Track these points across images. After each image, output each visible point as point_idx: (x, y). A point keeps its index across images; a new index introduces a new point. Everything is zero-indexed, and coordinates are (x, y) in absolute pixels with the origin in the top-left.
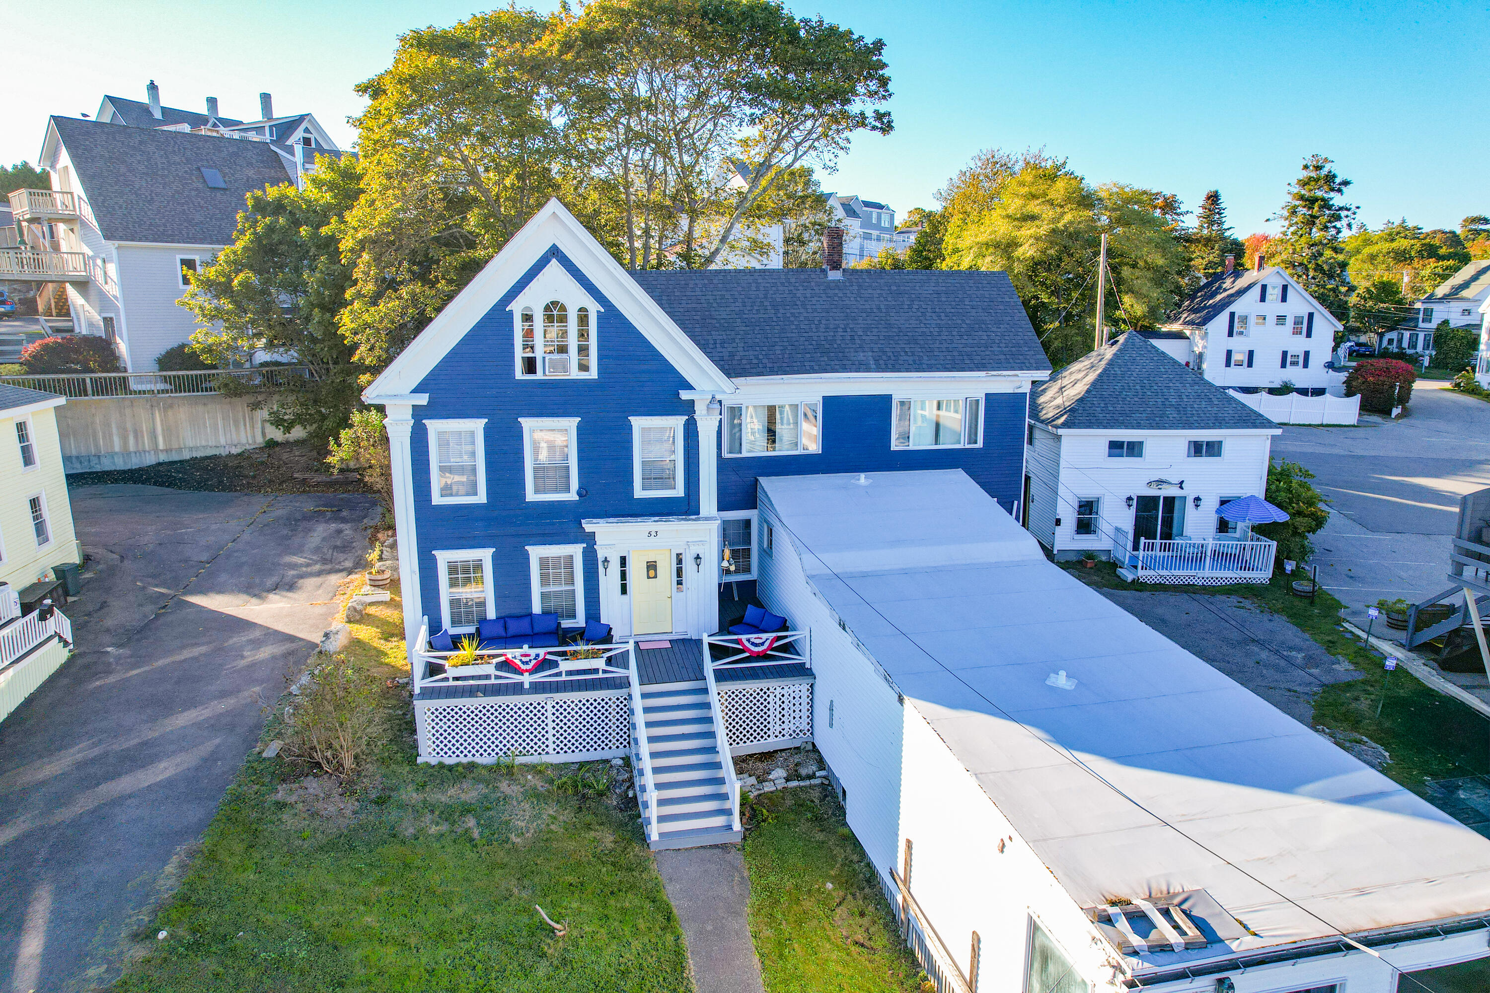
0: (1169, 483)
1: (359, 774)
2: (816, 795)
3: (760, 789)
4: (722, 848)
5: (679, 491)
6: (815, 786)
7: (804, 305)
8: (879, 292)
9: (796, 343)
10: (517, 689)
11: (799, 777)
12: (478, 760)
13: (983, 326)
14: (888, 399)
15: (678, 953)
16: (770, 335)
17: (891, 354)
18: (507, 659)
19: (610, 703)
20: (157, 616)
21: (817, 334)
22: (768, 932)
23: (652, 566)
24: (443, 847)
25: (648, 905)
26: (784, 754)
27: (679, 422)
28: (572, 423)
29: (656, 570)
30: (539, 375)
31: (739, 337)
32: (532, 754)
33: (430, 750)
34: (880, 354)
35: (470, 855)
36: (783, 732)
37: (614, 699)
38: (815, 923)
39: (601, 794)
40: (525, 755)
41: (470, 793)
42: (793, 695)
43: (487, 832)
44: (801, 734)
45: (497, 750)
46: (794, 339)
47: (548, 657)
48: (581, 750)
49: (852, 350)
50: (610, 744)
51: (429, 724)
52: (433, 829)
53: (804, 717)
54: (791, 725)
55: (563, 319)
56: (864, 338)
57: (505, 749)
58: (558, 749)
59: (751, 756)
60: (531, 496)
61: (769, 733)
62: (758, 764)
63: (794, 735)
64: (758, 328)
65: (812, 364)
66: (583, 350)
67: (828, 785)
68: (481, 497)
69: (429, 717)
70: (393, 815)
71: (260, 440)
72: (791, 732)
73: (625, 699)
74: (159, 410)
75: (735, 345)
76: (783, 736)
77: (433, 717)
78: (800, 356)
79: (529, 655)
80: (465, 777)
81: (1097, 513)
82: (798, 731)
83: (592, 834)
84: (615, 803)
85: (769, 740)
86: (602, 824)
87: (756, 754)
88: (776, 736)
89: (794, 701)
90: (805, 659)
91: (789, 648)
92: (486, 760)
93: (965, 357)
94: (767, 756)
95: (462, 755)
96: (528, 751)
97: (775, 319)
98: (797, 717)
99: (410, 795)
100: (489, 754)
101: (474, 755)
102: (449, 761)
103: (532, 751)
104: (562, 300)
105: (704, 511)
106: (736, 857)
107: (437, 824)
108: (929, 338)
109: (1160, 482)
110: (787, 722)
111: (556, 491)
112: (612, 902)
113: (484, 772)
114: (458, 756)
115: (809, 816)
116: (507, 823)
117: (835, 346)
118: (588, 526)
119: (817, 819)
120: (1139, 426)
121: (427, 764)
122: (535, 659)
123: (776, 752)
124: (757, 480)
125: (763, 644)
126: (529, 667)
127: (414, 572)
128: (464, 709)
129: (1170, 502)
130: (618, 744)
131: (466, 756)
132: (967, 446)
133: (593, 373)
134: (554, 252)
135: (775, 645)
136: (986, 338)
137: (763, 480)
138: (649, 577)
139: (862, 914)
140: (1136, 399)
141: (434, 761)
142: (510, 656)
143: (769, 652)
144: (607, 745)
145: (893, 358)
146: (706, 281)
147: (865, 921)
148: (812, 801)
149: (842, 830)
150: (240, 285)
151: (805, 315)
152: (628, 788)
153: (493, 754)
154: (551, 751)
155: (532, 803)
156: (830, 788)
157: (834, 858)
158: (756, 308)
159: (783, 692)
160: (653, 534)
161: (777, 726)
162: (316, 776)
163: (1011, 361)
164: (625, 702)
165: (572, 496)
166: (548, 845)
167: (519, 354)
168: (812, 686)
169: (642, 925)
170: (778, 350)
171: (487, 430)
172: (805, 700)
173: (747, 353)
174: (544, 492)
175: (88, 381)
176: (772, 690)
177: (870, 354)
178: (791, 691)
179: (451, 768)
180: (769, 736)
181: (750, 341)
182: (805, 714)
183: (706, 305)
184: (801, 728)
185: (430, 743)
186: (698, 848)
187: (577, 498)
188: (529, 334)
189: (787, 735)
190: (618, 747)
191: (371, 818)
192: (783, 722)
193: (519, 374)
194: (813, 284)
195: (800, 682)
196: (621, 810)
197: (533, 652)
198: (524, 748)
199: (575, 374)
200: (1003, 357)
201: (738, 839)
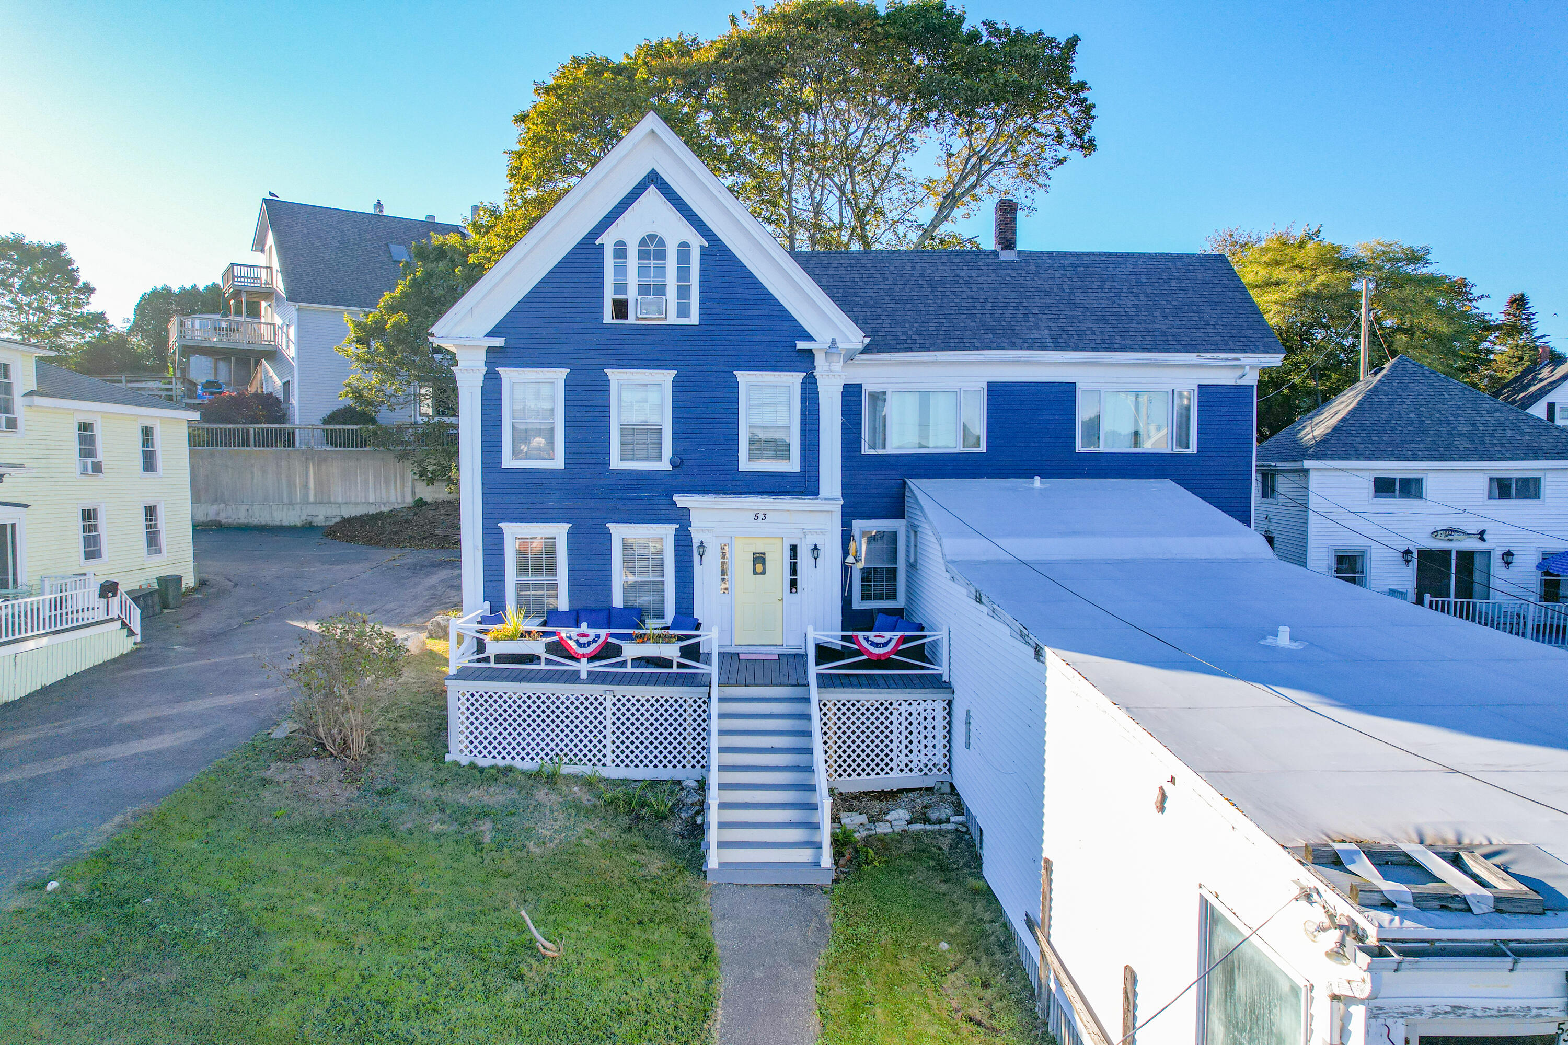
0: (1464, 533)
1: (370, 761)
2: (945, 842)
3: (869, 829)
4: (804, 889)
5: (794, 465)
6: (948, 831)
7: (967, 283)
8: (1062, 272)
9: (954, 321)
10: (573, 677)
11: (927, 820)
12: (518, 763)
13: (1194, 307)
14: (1070, 388)
15: (706, 1000)
16: (923, 312)
17: (1074, 333)
18: (562, 638)
19: (685, 706)
20: (241, 626)
21: (982, 312)
22: (841, 991)
23: (759, 559)
24: (440, 846)
25: (683, 941)
26: (910, 795)
27: (795, 379)
28: (666, 377)
29: (764, 564)
30: (631, 320)
31: (886, 313)
32: (585, 764)
33: (462, 747)
34: (1060, 332)
35: (470, 859)
36: (911, 765)
37: (690, 702)
38: (914, 986)
39: (664, 817)
40: (576, 764)
41: (496, 797)
42: (923, 714)
43: (500, 837)
44: (935, 770)
45: (542, 754)
46: (954, 316)
47: (610, 640)
48: (646, 766)
49: (1024, 328)
50: (684, 762)
51: (463, 713)
52: (437, 828)
53: (939, 746)
54: (921, 756)
55: (661, 255)
56: (1040, 316)
57: (552, 754)
58: (618, 761)
59: (866, 793)
60: (616, 463)
61: (891, 764)
62: (875, 802)
63: (926, 770)
64: (910, 305)
65: (972, 340)
66: (683, 292)
67: (966, 833)
68: (558, 462)
69: (463, 704)
70: (392, 807)
71: (409, 500)
72: (921, 765)
73: (704, 702)
74: (313, 464)
75: (880, 321)
76: (911, 770)
77: (468, 704)
78: (959, 332)
79: (586, 635)
80: (496, 780)
81: (1362, 572)
82: (930, 765)
83: (635, 856)
84: (677, 829)
85: (892, 774)
86: (653, 848)
87: (873, 792)
88: (902, 770)
89: (925, 723)
90: (942, 669)
91: (919, 653)
92: (527, 765)
93: (1170, 338)
94: (890, 796)
95: (499, 757)
96: (580, 760)
97: (931, 297)
98: (930, 745)
99: (425, 791)
100: (532, 759)
101: (513, 758)
102: (482, 762)
103: (585, 760)
104: (661, 233)
105: (824, 490)
106: (822, 903)
107: (443, 823)
108: (1123, 318)
109: (1451, 531)
110: (915, 751)
111: (647, 459)
112: (636, 932)
113: (522, 778)
114: (494, 757)
115: (932, 863)
116: (529, 830)
117: (1004, 324)
118: (681, 501)
119: (942, 868)
120: (1415, 458)
121: (456, 764)
122: (595, 641)
123: (900, 791)
124: (905, 483)
125: (885, 645)
126: (587, 650)
127: (475, 547)
128: (505, 697)
129: (1467, 557)
130: (694, 762)
131: (504, 758)
132: (1177, 450)
133: (694, 319)
134: (653, 178)
135: (901, 647)
136: (1197, 319)
137: (912, 483)
138: (755, 573)
139: (985, 985)
140: (1411, 429)
141: (464, 760)
142: (564, 635)
143: (892, 656)
144: (679, 762)
145: (1076, 337)
146: (853, 261)
147: (989, 994)
148: (940, 849)
149: (972, 882)
150: (393, 326)
151: (969, 293)
152: (697, 813)
153: (537, 759)
154: (609, 763)
155: (570, 815)
156: (967, 836)
157: (957, 914)
158: (909, 286)
159: (910, 709)
160: (761, 516)
161: (902, 756)
162: (317, 756)
163: (1231, 343)
164: (704, 707)
165: (665, 465)
166: (573, 859)
167: (609, 296)
168: (950, 703)
169: (666, 961)
170: (932, 326)
171: (568, 381)
172: (940, 723)
173: (894, 329)
174: (633, 459)
175: (252, 432)
176: (895, 705)
177: (1047, 332)
178: (921, 709)
179: (482, 770)
180: (891, 769)
181: (899, 317)
182: (940, 742)
183: (849, 283)
184: (935, 761)
185: (462, 737)
186: (772, 886)
187: (669, 468)
188: (620, 270)
189: (916, 770)
190: (693, 766)
191: (365, 806)
192: (911, 751)
193: (608, 317)
194: (980, 264)
195: (934, 697)
196: (683, 837)
197: (592, 632)
198: (576, 755)
199: (672, 319)
200: (1219, 338)
201: (827, 881)
